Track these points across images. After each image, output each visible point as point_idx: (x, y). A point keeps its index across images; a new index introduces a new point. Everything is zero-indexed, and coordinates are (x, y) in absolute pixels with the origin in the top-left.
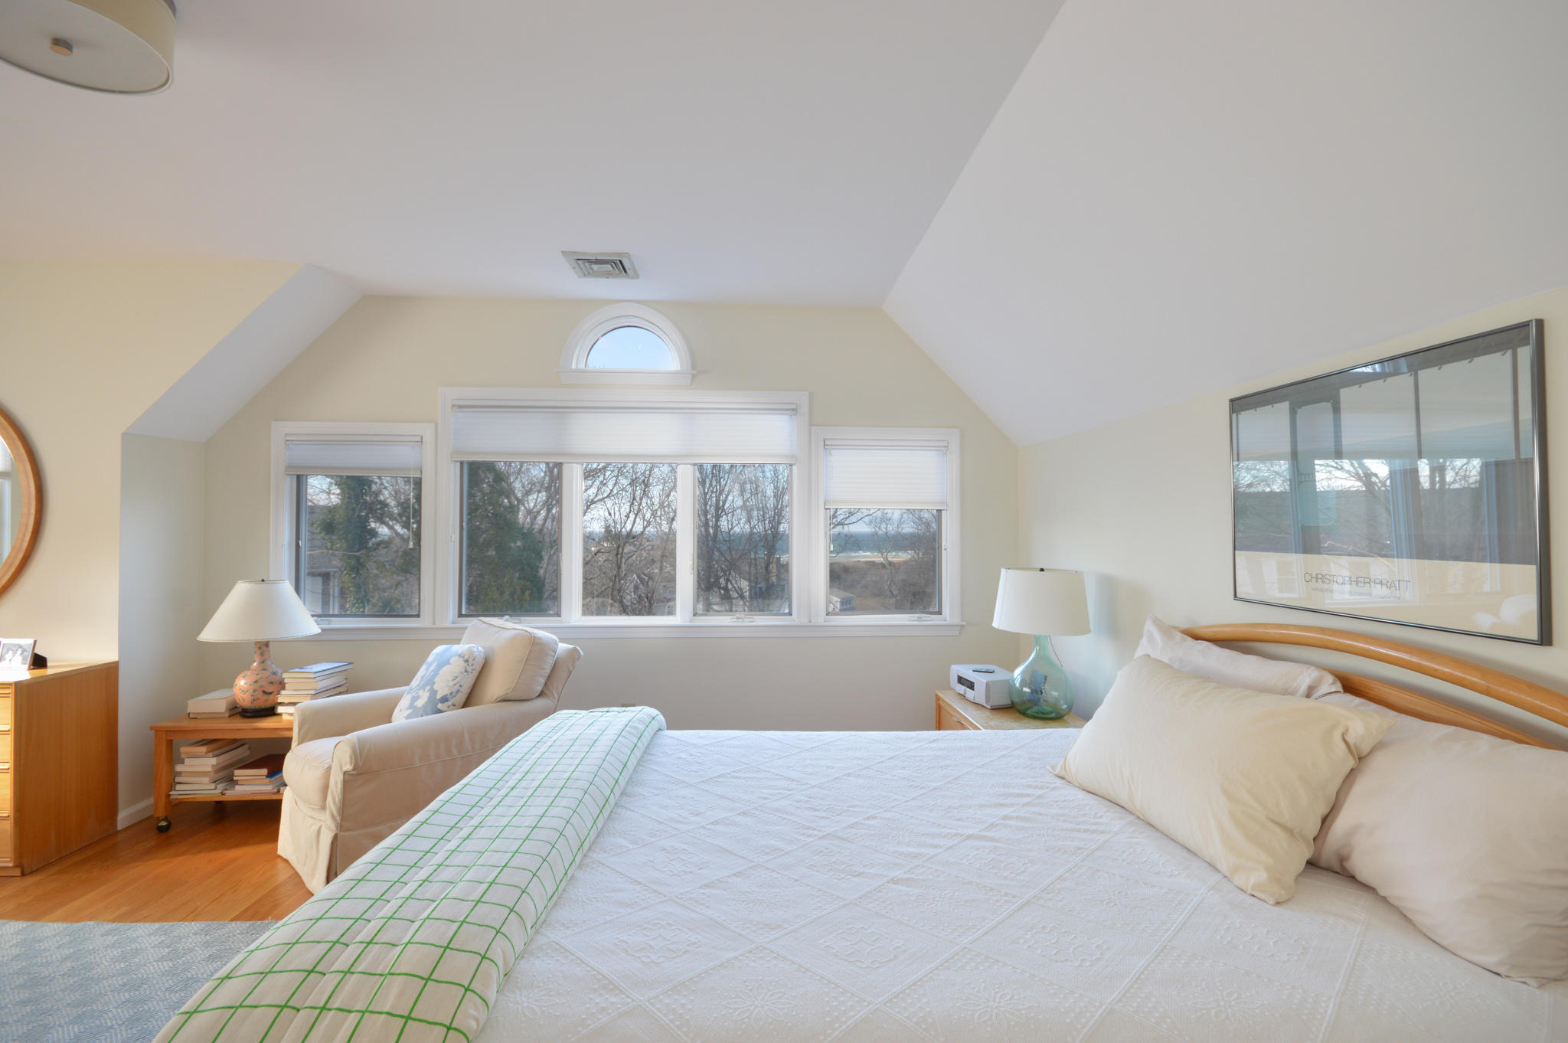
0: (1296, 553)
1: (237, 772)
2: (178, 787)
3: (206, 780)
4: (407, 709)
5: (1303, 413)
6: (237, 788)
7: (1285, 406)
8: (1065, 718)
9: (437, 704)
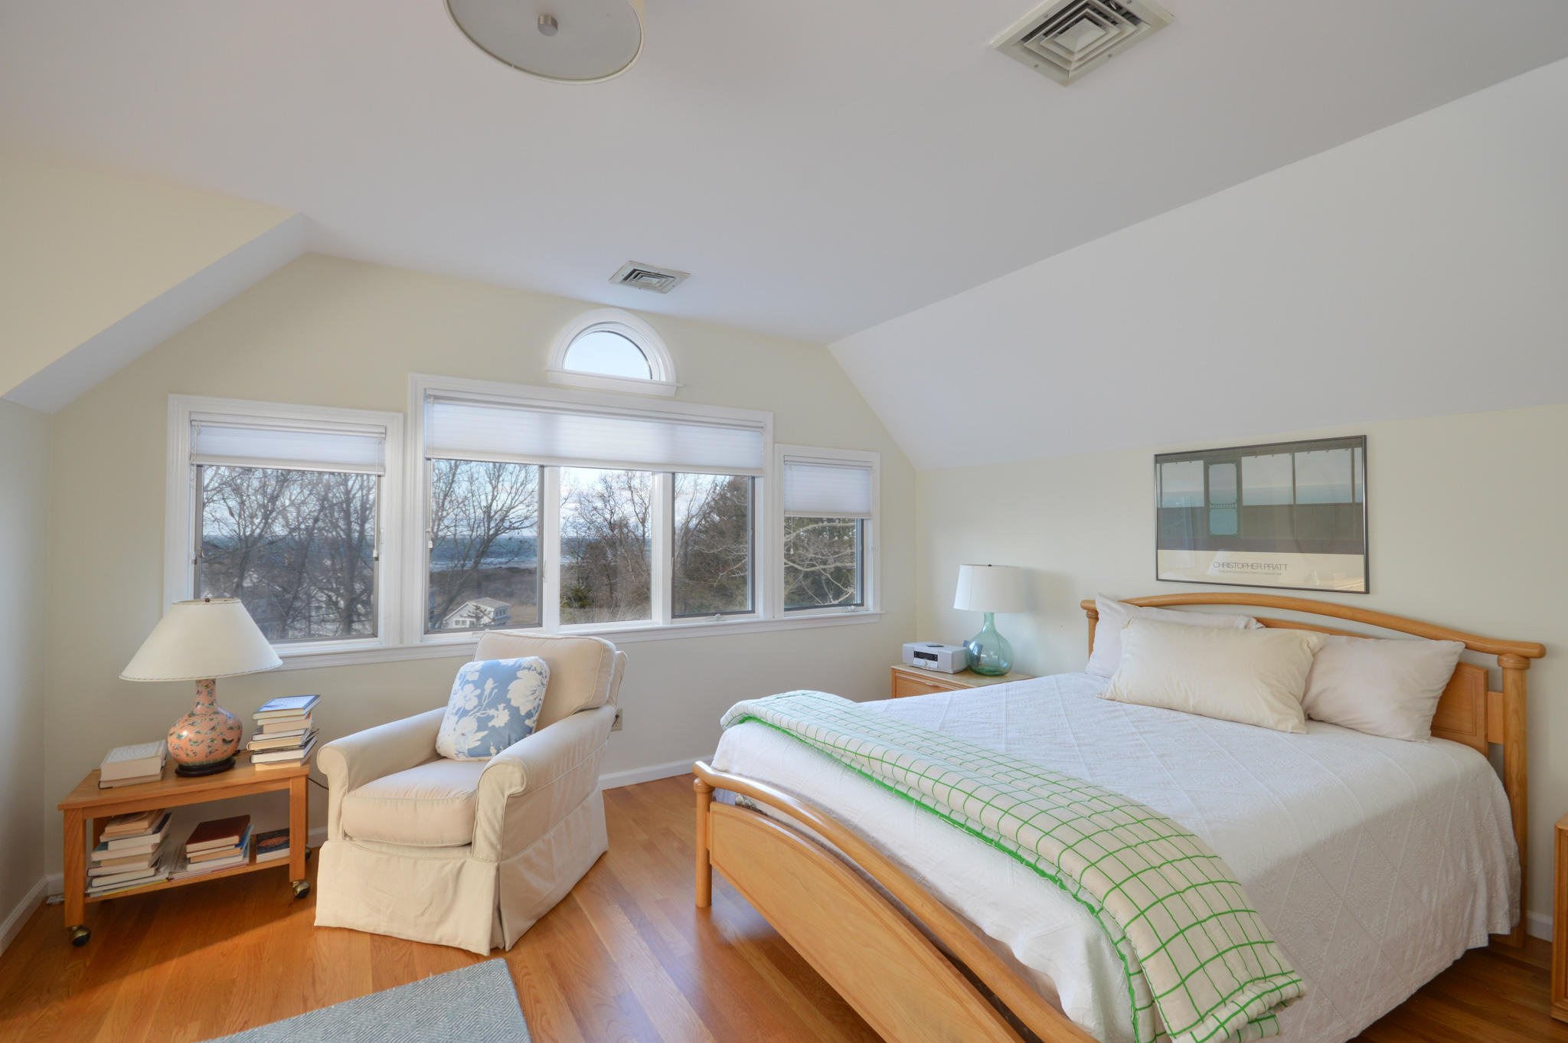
0: (1189, 549)
1: (190, 847)
2: (95, 883)
3: (145, 864)
4: (477, 731)
5: (1213, 468)
6: (190, 868)
7: (1200, 463)
8: (1007, 675)
9: (524, 721)
